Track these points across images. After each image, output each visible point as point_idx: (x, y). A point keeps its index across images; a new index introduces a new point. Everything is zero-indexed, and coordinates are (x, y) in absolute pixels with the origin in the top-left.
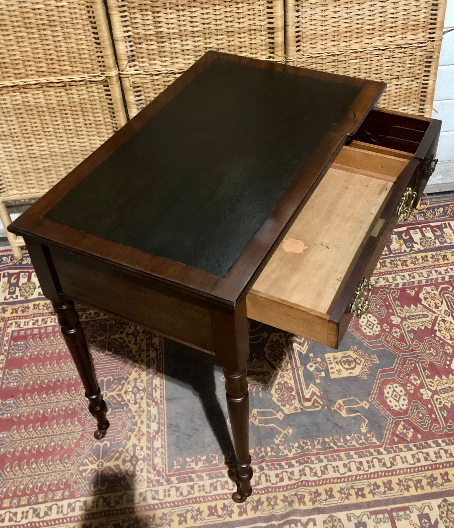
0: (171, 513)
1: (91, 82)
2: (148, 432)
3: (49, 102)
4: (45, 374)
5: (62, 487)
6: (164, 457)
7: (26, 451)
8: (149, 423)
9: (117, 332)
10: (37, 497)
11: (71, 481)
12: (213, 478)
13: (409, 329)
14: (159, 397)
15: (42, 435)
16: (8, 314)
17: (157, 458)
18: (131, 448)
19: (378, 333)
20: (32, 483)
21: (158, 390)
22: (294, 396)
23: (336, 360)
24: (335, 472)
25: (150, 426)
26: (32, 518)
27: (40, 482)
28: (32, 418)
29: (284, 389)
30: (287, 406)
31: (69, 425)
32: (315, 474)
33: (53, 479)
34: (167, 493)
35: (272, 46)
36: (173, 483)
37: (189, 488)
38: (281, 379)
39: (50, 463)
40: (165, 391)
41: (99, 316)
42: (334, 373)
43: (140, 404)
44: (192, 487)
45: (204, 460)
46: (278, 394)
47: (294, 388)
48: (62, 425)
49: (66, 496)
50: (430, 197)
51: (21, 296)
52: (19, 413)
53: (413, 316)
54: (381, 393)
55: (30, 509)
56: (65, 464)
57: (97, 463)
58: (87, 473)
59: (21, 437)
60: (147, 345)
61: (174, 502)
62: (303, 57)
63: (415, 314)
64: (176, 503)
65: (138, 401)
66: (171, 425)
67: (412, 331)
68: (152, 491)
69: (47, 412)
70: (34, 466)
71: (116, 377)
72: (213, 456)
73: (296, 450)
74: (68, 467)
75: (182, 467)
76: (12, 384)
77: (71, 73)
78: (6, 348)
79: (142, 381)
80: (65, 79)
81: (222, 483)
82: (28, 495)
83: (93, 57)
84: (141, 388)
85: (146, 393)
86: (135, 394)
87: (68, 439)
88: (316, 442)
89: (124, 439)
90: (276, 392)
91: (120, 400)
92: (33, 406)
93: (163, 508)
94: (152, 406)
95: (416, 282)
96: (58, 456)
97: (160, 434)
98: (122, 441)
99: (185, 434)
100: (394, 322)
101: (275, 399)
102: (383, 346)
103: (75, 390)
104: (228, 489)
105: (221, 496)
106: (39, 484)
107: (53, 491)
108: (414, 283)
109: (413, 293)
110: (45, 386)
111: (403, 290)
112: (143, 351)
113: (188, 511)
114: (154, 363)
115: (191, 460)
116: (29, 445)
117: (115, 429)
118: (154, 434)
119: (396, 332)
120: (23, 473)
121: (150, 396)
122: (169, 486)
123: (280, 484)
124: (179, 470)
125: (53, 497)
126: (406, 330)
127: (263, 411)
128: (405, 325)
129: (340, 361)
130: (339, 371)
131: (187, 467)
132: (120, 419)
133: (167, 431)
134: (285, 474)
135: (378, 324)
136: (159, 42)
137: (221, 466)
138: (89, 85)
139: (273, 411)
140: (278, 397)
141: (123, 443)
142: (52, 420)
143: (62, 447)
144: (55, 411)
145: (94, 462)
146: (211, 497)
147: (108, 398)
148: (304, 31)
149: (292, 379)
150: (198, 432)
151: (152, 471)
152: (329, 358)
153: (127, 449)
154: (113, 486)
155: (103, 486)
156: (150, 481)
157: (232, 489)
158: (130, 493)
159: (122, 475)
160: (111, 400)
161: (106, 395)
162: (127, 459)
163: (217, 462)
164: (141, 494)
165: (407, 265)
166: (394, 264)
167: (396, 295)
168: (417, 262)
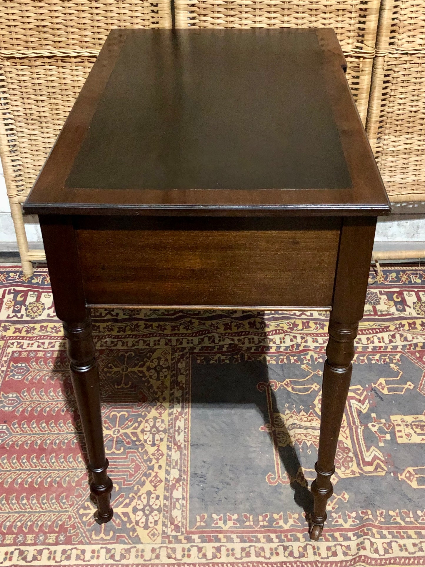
2: (166, 479)
4: (47, 402)
5: (57, 530)
6: (184, 509)
7: (17, 484)
8: (169, 469)
9: (136, 365)
10: (25, 538)
11: (67, 525)
12: (245, 542)
14: (182, 441)
15: (38, 468)
16: (9, 333)
17: (176, 510)
18: (145, 495)
20: (20, 521)
21: (182, 434)
22: (351, 458)
23: (405, 423)
25: (170, 472)
26: (18, 560)
27: (30, 521)
28: (27, 448)
29: (338, 450)
30: (343, 469)
31: (71, 460)
33: (47, 519)
34: (186, 553)
35: (361, 32)
36: (194, 542)
37: (214, 550)
39: (44, 501)
40: (190, 434)
41: (116, 345)
43: (158, 447)
44: (218, 549)
45: (234, 520)
47: (352, 449)
48: (62, 460)
49: (61, 541)
51: (27, 316)
52: (12, 441)
55: (15, 549)
56: (62, 504)
58: (89, 517)
59: (13, 468)
60: (171, 383)
61: (194, 565)
62: (395, 52)
65: (156, 442)
66: (196, 474)
68: (167, 548)
69: (46, 443)
70: (25, 501)
71: (131, 414)
72: (246, 516)
73: (353, 521)
74: (66, 508)
75: (206, 525)
76: (6, 408)
78: (4, 369)
79: (163, 421)
81: (257, 549)
82: (14, 533)
84: (160, 429)
85: (167, 434)
86: (154, 435)
87: (68, 476)
88: (378, 513)
89: (137, 483)
91: (135, 439)
92: (29, 434)
94: (173, 451)
96: (54, 495)
97: (181, 483)
98: (134, 486)
99: (212, 487)
104: (265, 557)
106: (29, 523)
107: (45, 533)
110: (46, 415)
112: (166, 388)
114: (179, 403)
115: (218, 517)
116: (21, 478)
117: (125, 471)
118: (174, 482)
120: (11, 508)
121: (172, 439)
122: (189, 545)
123: (331, 559)
124: (202, 527)
125: (45, 540)
127: (311, 472)
129: (410, 423)
130: (408, 435)
131: (213, 525)
132: (133, 461)
133: (191, 480)
134: (338, 547)
136: (227, 16)
137: (256, 529)
141: (136, 488)
142: (51, 453)
143: (60, 484)
144: (55, 443)
146: (242, 564)
147: (120, 435)
148: (402, 18)
149: (349, 439)
150: (228, 486)
151: (169, 524)
152: (397, 421)
153: (140, 496)
154: (119, 537)
155: (106, 535)
156: (165, 536)
157: (270, 558)
158: (140, 547)
159: (131, 525)
160: (123, 439)
161: (118, 432)
162: (139, 507)
163: (252, 523)
164: (153, 550)
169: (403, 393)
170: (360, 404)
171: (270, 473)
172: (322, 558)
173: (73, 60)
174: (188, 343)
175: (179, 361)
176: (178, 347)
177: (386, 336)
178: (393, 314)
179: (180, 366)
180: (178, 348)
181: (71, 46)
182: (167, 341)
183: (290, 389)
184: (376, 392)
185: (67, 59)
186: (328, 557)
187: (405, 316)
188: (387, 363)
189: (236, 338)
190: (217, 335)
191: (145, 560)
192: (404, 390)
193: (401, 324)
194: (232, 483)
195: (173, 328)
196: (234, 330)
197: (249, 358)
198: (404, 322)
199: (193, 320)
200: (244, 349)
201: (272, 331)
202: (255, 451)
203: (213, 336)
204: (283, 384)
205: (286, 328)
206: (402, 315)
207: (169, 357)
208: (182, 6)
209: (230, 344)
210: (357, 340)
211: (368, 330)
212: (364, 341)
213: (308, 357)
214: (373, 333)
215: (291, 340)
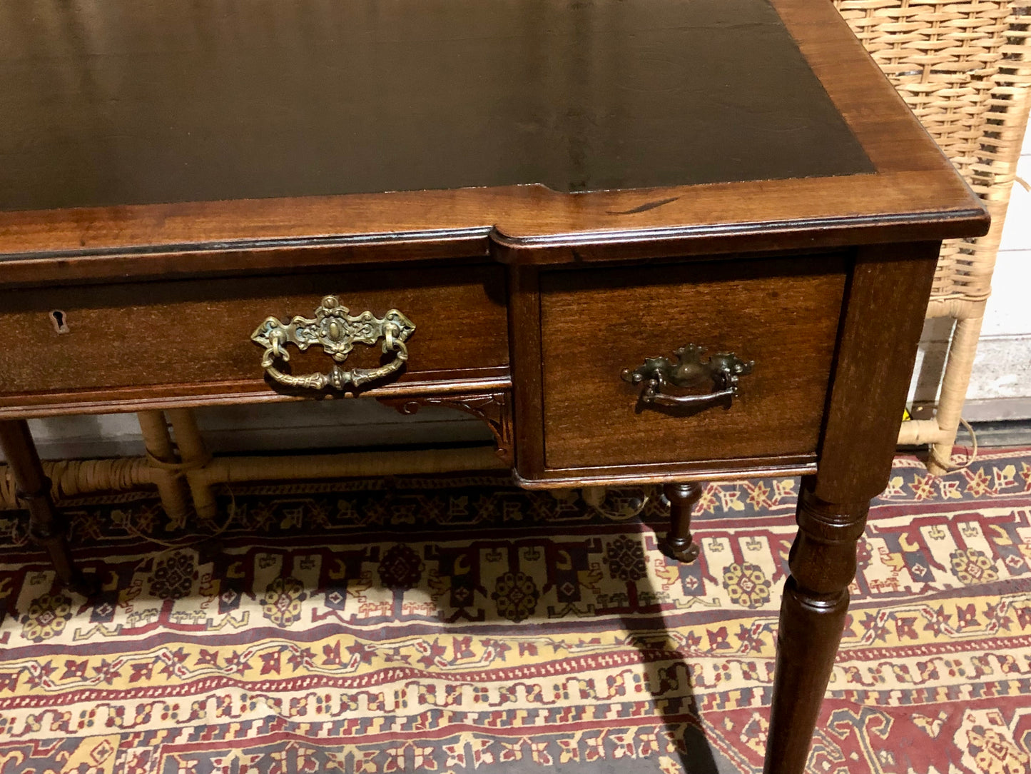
50: (979, 432)
95: (943, 691)
108: (934, 692)
109: (934, 729)
111: (902, 716)
165: (913, 635)
166: (876, 628)
167: (882, 732)
168: (943, 626)
174: (164, 717)
176: (137, 729)
180: (138, 734)
182: (113, 713)
187: (702, 609)
188: (653, 752)
193: (691, 634)
196: (286, 671)
200: (302, 730)
201: (379, 671)
205: (413, 659)
206: (696, 608)
207: (109, 763)
209: (269, 719)
210: (583, 686)
211: (611, 655)
212: (602, 688)
213: (459, 749)
214: (624, 663)
215: (422, 700)
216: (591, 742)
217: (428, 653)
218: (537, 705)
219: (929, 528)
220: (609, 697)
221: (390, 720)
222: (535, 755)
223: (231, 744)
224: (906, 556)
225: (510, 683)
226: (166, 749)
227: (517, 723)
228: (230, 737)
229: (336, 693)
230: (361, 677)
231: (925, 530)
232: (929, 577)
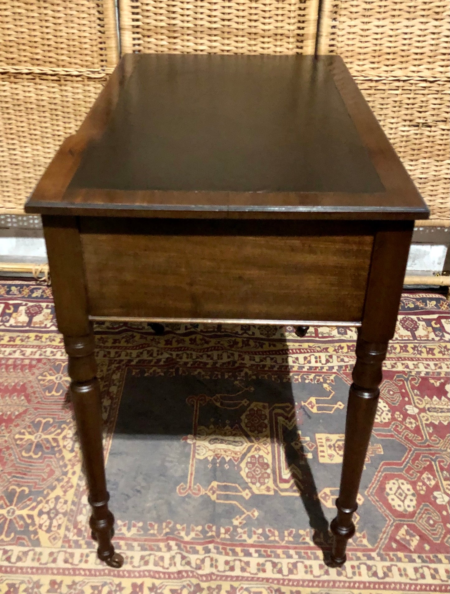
0: (84, 582)
1: (89, 78)
2: (78, 484)
3: (40, 97)
8: (82, 475)
12: (145, 550)
13: (428, 422)
17: (82, 515)
18: (53, 500)
19: (387, 421)
22: (269, 475)
23: (329, 443)
24: (306, 572)
29: (257, 465)
30: (258, 484)
32: (280, 571)
34: (84, 559)
36: (94, 548)
38: (256, 452)
42: (324, 456)
43: (77, 453)
45: (139, 527)
46: (249, 468)
47: (271, 466)
53: (435, 408)
54: (382, 489)
57: (8, 508)
61: (90, 570)
63: (437, 406)
64: (93, 572)
65: (75, 449)
67: (432, 424)
68: (66, 552)
71: (57, 420)
72: (151, 525)
73: (258, 538)
77: (68, 65)
80: (61, 71)
81: (157, 559)
83: (95, 49)
86: (74, 441)
88: (286, 533)
89: (48, 487)
90: (247, 466)
91: (55, 445)
93: (75, 575)
95: (443, 373)
98: (44, 490)
100: (409, 412)
101: (243, 474)
102: (392, 436)
103: (5, 426)
104: (163, 567)
105: (152, 573)
108: (440, 373)
109: (437, 384)
111: (425, 379)
113: (105, 584)
114: (106, 412)
115: (122, 523)
117: (38, 476)
119: (411, 423)
122: (87, 551)
123: (229, 573)
126: (424, 422)
127: (225, 485)
128: (424, 417)
129: (334, 445)
130: (331, 456)
132: (48, 465)
134: (237, 562)
135: (389, 411)
136: (169, 37)
137: (159, 538)
138: (86, 82)
139: (239, 488)
140: (249, 472)
141: (45, 492)
145: (5, 506)
146: (139, 572)
147: (42, 440)
148: (339, 45)
149: (270, 455)
150: (139, 494)
151: (72, 529)
152: (321, 439)
153: (49, 500)
154: (19, 539)
155: (7, 536)
156: (66, 540)
157: (168, 568)
158: (38, 550)
159: (34, 529)
160: (44, 443)
161: (40, 437)
162: (45, 510)
163: (156, 532)
164: (51, 554)
165: (434, 354)
166: (418, 350)
167: (416, 383)
168: (446, 353)
169: (332, 412)
170: (287, 421)
171: (182, 484)
172: (218, 571)
173: (25, 76)
174: (126, 356)
175: (114, 372)
176: (115, 359)
177: (323, 357)
178: (333, 337)
179: (114, 377)
180: (115, 361)
181: (23, 63)
182: (106, 353)
183: (218, 404)
184: (304, 410)
185: (20, 76)
186: (225, 571)
187: (345, 339)
188: (321, 382)
189: (174, 353)
190: (155, 349)
191: (41, 564)
192: (334, 410)
193: (340, 346)
194: (143, 491)
195: (115, 341)
196: (175, 345)
197: (184, 372)
198: (343, 344)
199: (135, 334)
200: (181, 363)
201: (212, 347)
202: (171, 462)
203: (152, 350)
204: (212, 399)
205: (226, 345)
206: (343, 338)
207: (105, 368)
208: (127, 27)
209: (167, 358)
210: (294, 359)
211: (306, 349)
212: (301, 360)
213: (243, 374)
214: (311, 352)
215: (229, 357)
216: (296, 377)
217: (232, 344)
218: (274, 364)
219: (445, 320)
220: (304, 364)
221: (215, 363)
222: (273, 379)
223: (153, 366)
224: (433, 328)
225: (264, 356)
226: (127, 366)
227: (266, 369)
228: (152, 363)
229: (194, 353)
230: (204, 349)
231: (443, 321)
232: (443, 336)
